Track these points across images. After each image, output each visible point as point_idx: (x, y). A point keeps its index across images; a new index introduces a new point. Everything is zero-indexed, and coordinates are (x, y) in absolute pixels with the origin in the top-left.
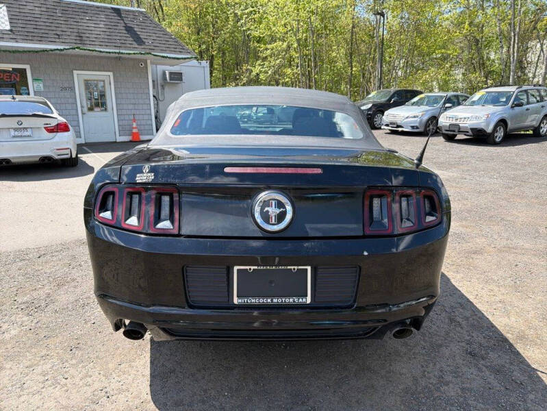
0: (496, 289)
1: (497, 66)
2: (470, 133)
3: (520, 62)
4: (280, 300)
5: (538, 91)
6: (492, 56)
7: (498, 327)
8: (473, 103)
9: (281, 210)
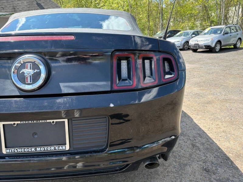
0: (220, 124)
1: (215, 19)
2: (204, 48)
3: (226, 16)
4: (42, 149)
5: (235, 26)
6: (213, 14)
7: (223, 149)
8: (205, 34)
9: (36, 71)
